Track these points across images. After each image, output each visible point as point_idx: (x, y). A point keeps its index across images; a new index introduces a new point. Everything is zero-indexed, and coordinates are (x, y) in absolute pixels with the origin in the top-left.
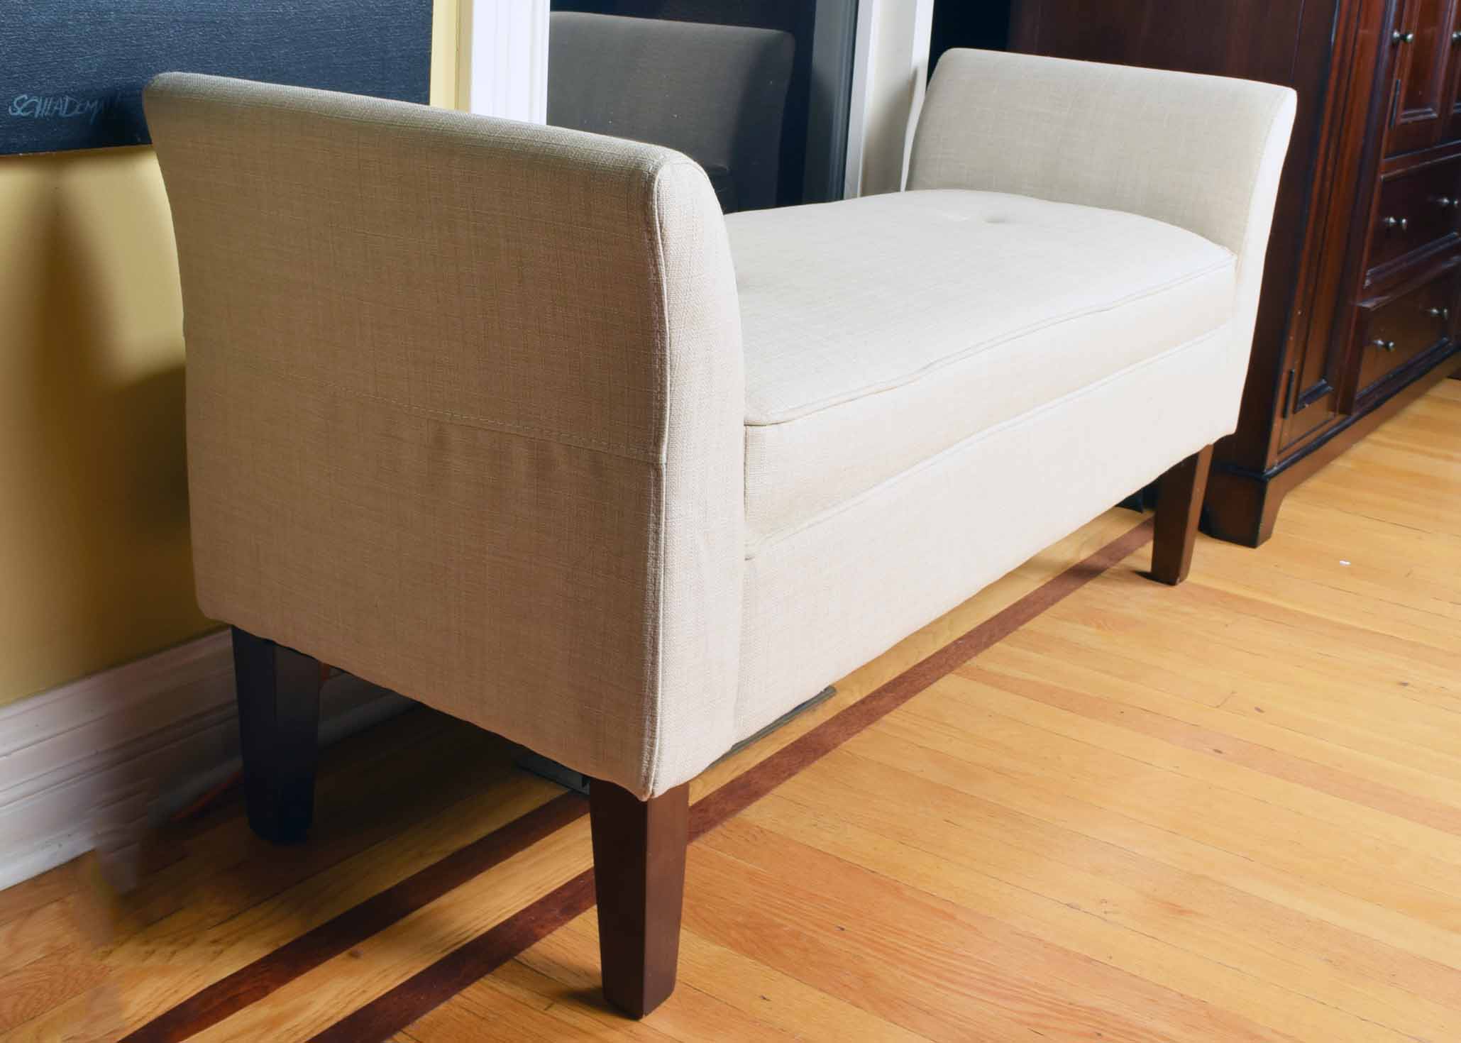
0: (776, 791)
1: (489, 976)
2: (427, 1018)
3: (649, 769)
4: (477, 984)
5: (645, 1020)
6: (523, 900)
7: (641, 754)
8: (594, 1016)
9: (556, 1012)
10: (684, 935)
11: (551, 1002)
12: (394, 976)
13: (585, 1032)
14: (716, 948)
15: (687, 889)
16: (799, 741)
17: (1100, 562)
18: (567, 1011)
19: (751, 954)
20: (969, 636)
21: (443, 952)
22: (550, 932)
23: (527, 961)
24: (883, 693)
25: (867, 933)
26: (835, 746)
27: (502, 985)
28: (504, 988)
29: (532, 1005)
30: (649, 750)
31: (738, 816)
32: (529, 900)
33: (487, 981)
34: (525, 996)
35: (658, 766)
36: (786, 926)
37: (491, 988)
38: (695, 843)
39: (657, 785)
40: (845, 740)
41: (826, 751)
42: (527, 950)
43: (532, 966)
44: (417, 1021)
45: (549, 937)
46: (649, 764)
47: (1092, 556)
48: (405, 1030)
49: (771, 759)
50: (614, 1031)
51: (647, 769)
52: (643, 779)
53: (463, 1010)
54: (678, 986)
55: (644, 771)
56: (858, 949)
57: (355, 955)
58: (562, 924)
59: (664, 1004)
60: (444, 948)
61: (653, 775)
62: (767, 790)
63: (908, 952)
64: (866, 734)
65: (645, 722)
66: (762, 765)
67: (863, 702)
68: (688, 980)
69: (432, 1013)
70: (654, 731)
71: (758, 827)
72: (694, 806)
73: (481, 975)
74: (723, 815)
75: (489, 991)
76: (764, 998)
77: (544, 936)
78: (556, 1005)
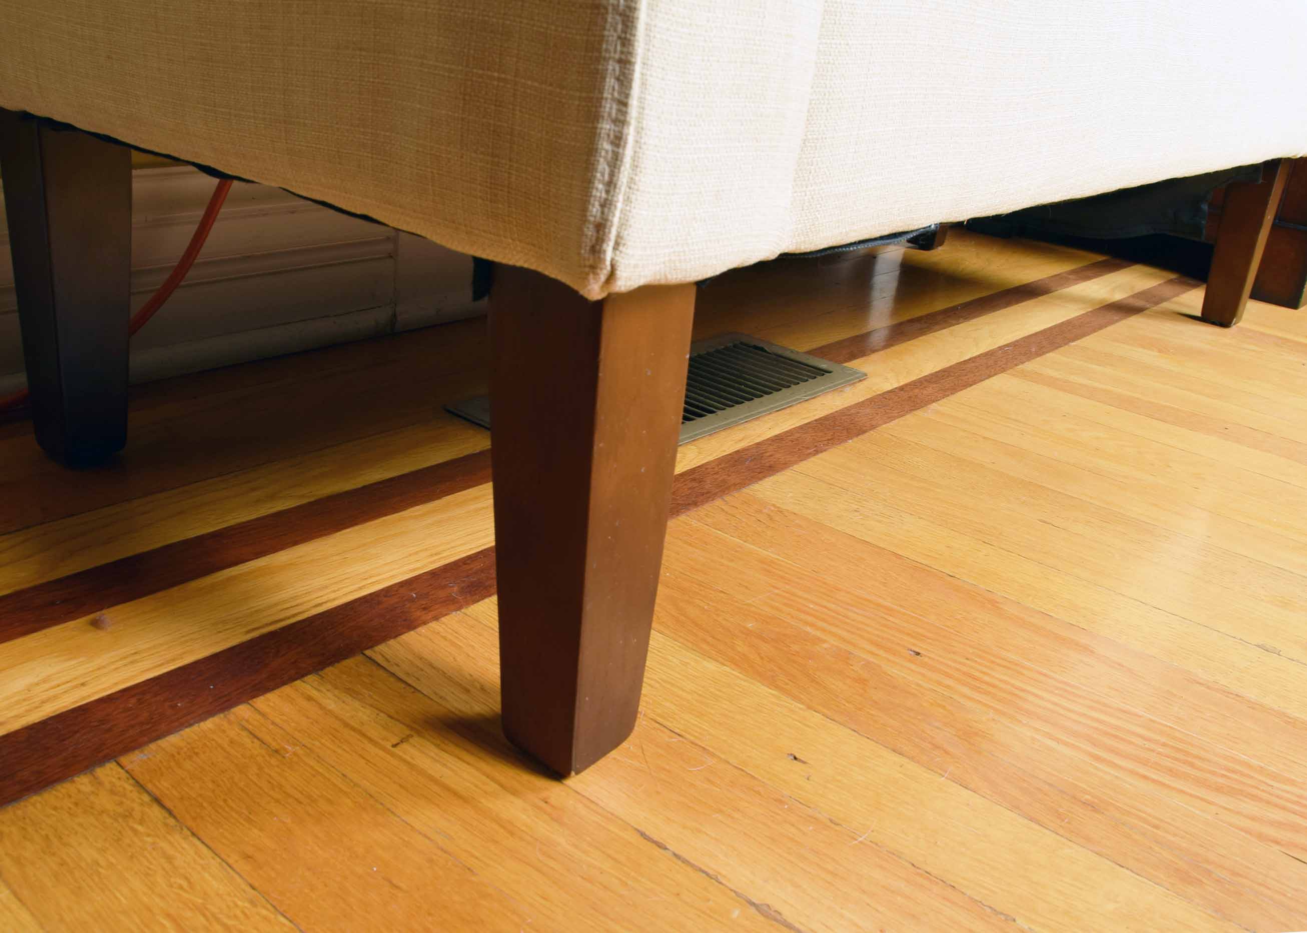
0: (796, 467)
1: (310, 678)
2: (173, 741)
3: (607, 204)
4: (286, 689)
5: (573, 781)
6: (405, 568)
7: (589, 166)
8: (484, 766)
9: (412, 751)
10: (657, 640)
11: (408, 732)
12: (146, 664)
13: (456, 794)
14: (711, 666)
15: (665, 574)
16: (826, 418)
17: (1139, 303)
18: (433, 751)
19: (770, 681)
20: (1015, 344)
21: (249, 632)
22: (436, 618)
23: (387, 660)
24: (926, 384)
25: (960, 663)
26: (873, 427)
27: (329, 694)
28: (331, 700)
29: (373, 733)
30: (610, 155)
31: (745, 490)
32: (414, 570)
33: (308, 686)
34: (365, 718)
35: (628, 200)
36: (825, 641)
37: (309, 699)
38: (683, 518)
39: (621, 248)
40: (886, 423)
41: (862, 432)
42: (392, 642)
43: (393, 669)
44: (153, 746)
45: (434, 625)
46: (608, 192)
47: (1129, 297)
48: (124, 760)
49: (789, 433)
50: (512, 798)
51: (603, 206)
52: (590, 231)
53: (244, 733)
54: (641, 724)
55: (595, 209)
56: (948, 687)
57: (96, 624)
58: (459, 608)
59: (614, 754)
60: (250, 628)
61: (616, 220)
62: (785, 466)
63: (1031, 698)
64: (911, 419)
65: (604, 78)
66: (778, 439)
67: (901, 388)
68: (659, 715)
69: (187, 732)
70: (623, 104)
71: (774, 505)
72: (682, 475)
73: (300, 675)
74: (724, 489)
75: (304, 703)
76: (795, 758)
77: (425, 623)
78: (416, 740)
